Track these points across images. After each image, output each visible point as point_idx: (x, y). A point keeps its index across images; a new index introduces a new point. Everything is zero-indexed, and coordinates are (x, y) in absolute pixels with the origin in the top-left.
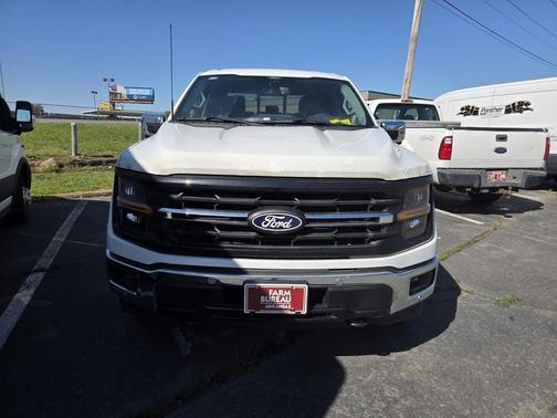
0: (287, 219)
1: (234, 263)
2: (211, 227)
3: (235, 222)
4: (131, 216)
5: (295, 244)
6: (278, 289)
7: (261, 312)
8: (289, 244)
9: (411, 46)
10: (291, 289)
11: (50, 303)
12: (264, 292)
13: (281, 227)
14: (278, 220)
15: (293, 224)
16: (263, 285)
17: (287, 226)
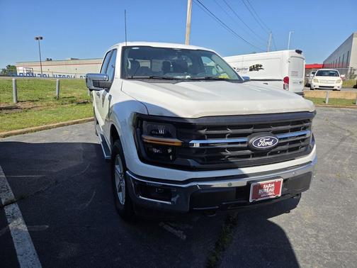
0: (271, 139)
1: (241, 171)
2: (223, 150)
3: (240, 145)
4: (156, 151)
5: (269, 155)
6: (268, 184)
7: (259, 199)
8: (266, 155)
9: (188, 30)
10: (275, 183)
11: (47, 226)
12: (261, 187)
13: (268, 145)
14: (266, 141)
15: (274, 143)
16: (260, 183)
17: (270, 144)
